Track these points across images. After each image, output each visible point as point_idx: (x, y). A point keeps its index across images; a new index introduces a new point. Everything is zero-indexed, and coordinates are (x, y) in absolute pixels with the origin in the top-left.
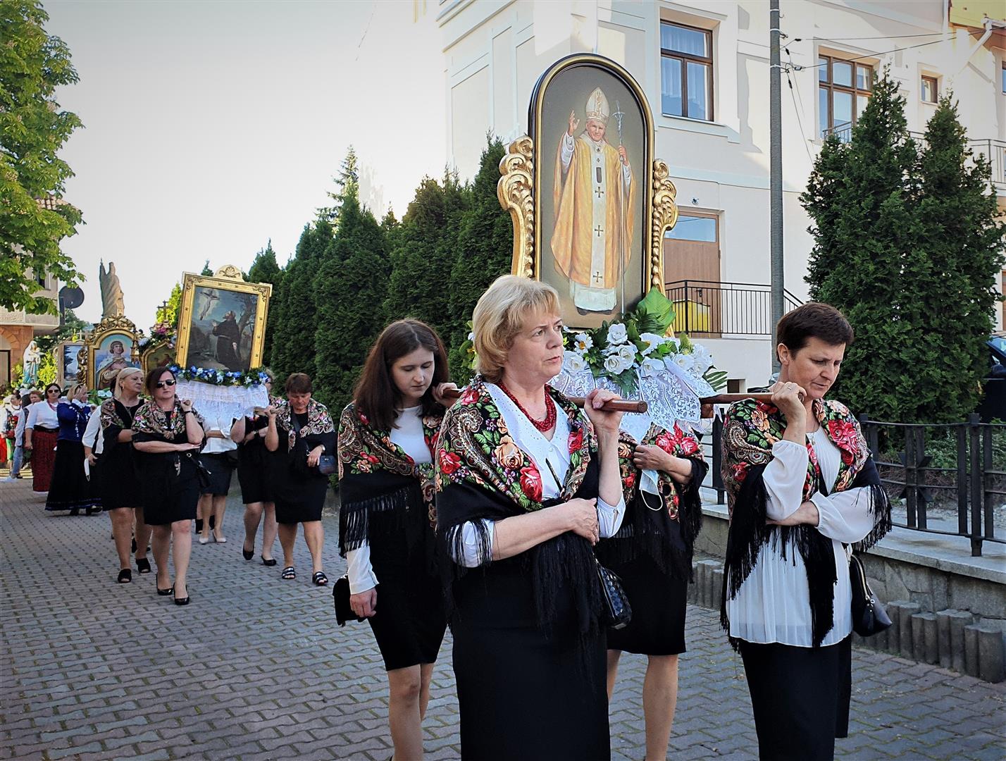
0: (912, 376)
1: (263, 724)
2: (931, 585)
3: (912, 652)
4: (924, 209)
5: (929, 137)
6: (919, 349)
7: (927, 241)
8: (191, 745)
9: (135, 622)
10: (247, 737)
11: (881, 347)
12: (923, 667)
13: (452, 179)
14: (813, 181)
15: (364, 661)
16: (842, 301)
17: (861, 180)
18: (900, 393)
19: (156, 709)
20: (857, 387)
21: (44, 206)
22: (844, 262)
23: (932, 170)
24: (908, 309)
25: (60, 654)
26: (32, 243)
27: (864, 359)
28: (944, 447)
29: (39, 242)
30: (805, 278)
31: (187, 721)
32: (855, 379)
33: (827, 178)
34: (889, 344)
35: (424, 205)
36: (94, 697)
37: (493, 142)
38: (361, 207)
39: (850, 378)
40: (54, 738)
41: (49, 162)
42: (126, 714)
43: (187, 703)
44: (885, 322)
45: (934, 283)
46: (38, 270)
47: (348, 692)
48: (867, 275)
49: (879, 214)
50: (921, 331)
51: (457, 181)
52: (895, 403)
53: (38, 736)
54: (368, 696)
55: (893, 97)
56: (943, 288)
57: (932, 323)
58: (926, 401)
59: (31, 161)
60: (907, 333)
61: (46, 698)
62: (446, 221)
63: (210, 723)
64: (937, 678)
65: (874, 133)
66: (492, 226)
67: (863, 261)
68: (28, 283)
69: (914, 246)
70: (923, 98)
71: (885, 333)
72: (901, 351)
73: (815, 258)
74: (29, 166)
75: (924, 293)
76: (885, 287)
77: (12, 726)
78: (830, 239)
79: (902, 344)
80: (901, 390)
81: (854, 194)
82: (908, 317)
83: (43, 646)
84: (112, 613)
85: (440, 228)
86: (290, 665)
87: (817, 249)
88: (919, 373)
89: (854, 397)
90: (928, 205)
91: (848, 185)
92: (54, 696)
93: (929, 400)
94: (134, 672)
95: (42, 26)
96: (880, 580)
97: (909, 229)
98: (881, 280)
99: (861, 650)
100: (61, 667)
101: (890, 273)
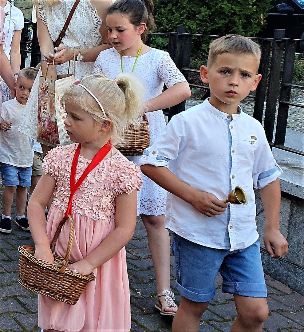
0: (209, 8)
18: (199, 20)
20: (168, 14)
32: (167, 8)
52: (195, 26)
58: (217, 26)
80: (200, 18)
88: (214, 6)
89: (166, 20)
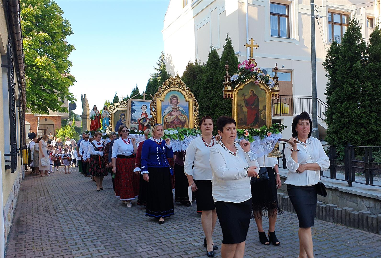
1: (142, 250)
2: (375, 205)
3: (368, 229)
4: (369, 67)
5: (371, 40)
6: (368, 119)
7: (371, 79)
8: (119, 256)
9: (98, 215)
10: (137, 254)
11: (354, 118)
12: (372, 234)
13: (199, 63)
14: (327, 58)
15: (174, 229)
16: (339, 101)
17: (345, 57)
19: (107, 244)
21: (63, 76)
22: (339, 87)
23: (372, 53)
24: (364, 104)
25: (76, 225)
26: (60, 88)
27: (347, 123)
28: (378, 155)
29: (63, 88)
30: (325, 93)
31: (117, 248)
33: (332, 57)
34: (357, 117)
35: (189, 72)
36: (87, 240)
37: (212, 49)
38: (168, 73)
39: (342, 130)
40: (76, 253)
41: (65, 61)
42: (98, 246)
43: (117, 242)
44: (355, 109)
45: (374, 94)
46: (62, 98)
47: (169, 239)
48: (348, 92)
49: (353, 69)
50: (369, 112)
51: (200, 63)
53: (71, 252)
54: (176, 241)
55: (357, 26)
56: (377, 96)
57: (373, 109)
59: (59, 61)
60: (363, 113)
61: (72, 240)
62: (197, 77)
63: (125, 249)
64: (378, 238)
65: (350, 40)
66: (213, 79)
67: (347, 86)
68: (59, 102)
69: (366, 81)
70: (368, 26)
71: (355, 113)
72: (361, 119)
73: (328, 86)
74: (59, 63)
75: (370, 98)
76: (355, 96)
77: (63, 248)
78: (334, 79)
79: (362, 117)
81: (343, 62)
82: (363, 107)
83: (70, 223)
84: (91, 212)
85: (195, 80)
86: (149, 230)
87: (329, 83)
90: (371, 65)
91: (341, 59)
92: (75, 239)
93: (372, 137)
94: (99, 232)
95: (61, 16)
96: (356, 203)
97: (364, 75)
98: (354, 94)
99: (349, 228)
100: (76, 229)
101: (357, 91)
